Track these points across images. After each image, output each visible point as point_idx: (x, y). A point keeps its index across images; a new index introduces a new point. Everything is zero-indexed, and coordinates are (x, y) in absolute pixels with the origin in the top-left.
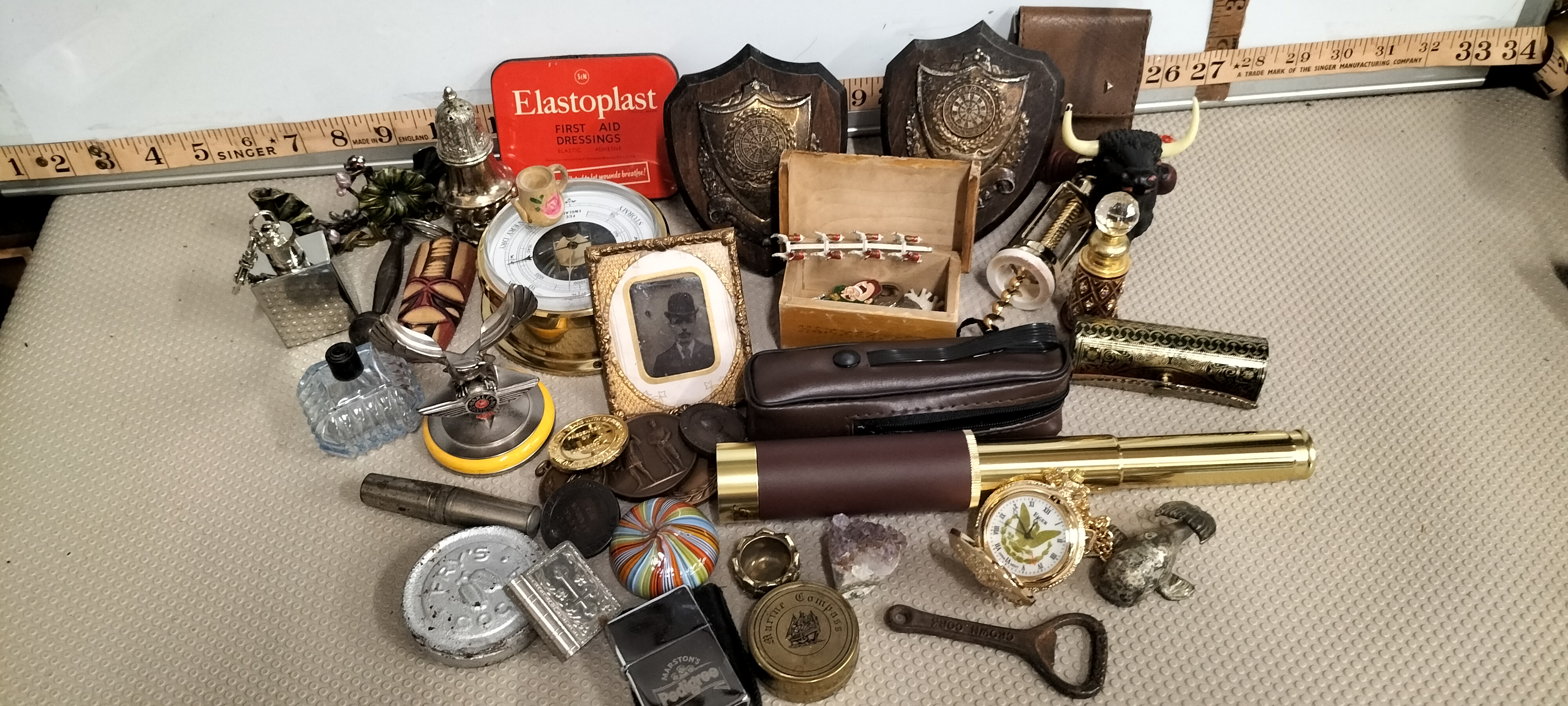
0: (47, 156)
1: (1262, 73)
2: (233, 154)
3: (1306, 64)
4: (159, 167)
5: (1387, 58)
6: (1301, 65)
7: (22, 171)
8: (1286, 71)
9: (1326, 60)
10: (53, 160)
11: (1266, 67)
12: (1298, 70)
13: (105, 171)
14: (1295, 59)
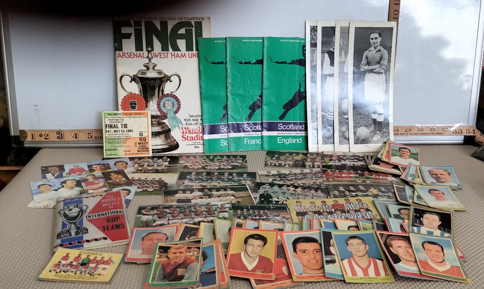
0: (43, 134)
1: (398, 134)
2: (99, 137)
3: (411, 132)
4: (76, 140)
5: (434, 132)
6: (409, 132)
7: (34, 138)
8: (405, 134)
9: (416, 132)
10: (45, 135)
11: (399, 132)
12: (409, 134)
13: (59, 140)
14: (407, 130)
